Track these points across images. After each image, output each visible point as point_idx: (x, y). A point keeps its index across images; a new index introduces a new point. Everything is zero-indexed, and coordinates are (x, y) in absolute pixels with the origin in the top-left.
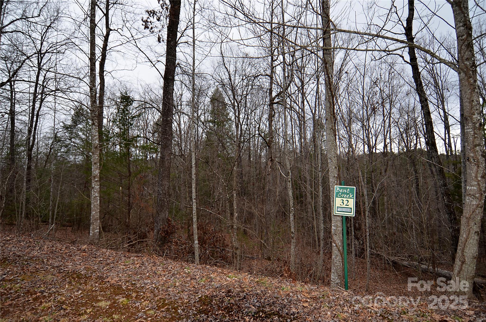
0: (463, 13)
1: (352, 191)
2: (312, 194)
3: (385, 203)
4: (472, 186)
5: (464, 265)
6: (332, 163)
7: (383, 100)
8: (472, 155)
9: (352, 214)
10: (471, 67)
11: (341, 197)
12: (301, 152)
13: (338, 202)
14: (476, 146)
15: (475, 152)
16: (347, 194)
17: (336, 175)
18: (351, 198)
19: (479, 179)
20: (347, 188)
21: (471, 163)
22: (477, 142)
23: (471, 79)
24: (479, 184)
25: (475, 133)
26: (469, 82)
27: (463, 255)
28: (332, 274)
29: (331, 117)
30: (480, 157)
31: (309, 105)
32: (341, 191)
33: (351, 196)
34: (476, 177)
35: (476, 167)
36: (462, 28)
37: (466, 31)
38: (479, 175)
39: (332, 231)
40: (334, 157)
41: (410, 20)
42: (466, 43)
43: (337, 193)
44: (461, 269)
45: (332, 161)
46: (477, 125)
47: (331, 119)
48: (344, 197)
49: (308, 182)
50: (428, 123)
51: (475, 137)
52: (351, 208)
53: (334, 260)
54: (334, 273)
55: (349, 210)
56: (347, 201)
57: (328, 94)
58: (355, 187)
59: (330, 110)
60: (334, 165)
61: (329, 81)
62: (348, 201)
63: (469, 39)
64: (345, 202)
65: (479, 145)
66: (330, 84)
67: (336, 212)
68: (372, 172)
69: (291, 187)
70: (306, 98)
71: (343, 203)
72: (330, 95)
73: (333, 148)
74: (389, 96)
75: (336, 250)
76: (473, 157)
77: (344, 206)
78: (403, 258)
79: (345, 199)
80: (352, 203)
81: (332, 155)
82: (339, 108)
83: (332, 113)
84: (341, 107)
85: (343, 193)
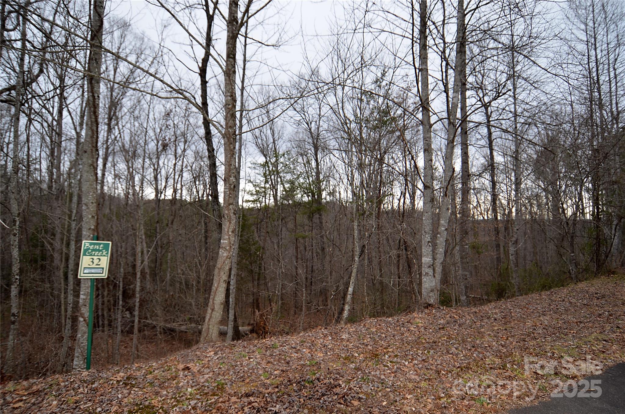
0: (231, 84)
1: (106, 247)
2: (62, 253)
3: (169, 261)
4: (224, 240)
5: (213, 313)
6: (87, 210)
7: (176, 138)
8: (226, 212)
9: (105, 275)
10: (233, 135)
11: (91, 255)
12: (50, 187)
13: (85, 261)
14: (230, 204)
15: (229, 210)
16: (99, 251)
17: (93, 227)
18: (104, 256)
19: (230, 233)
20: (100, 244)
21: (225, 219)
22: (231, 201)
23: (231, 145)
24: (229, 238)
25: (230, 193)
26: (230, 147)
27: (213, 303)
28: (76, 359)
29: (92, 150)
30: (232, 215)
31: (72, 119)
32: (91, 247)
33: (104, 254)
34: (228, 232)
35: (228, 223)
36: (229, 98)
37: (232, 101)
38: (230, 230)
39: (81, 301)
40: (92, 203)
41: (205, 61)
42: (231, 112)
43: (86, 251)
44: (211, 317)
45: (88, 208)
46: (232, 186)
47: (92, 152)
48: (94, 255)
49: (58, 236)
50: (213, 174)
51: (230, 197)
52: (103, 268)
53: (79, 340)
54: (78, 357)
55: (100, 271)
56: (98, 260)
57: (91, 118)
58: (110, 243)
59: (92, 140)
60: (91, 214)
61: (94, 102)
62: (100, 259)
63: (233, 109)
64: (96, 261)
65: (232, 204)
66: (94, 105)
67: (81, 275)
68: (158, 222)
69: (16, 243)
70: (67, 106)
71: (93, 262)
72: (93, 120)
73: (91, 190)
74: (184, 135)
75: (83, 326)
76: (227, 214)
77: (94, 266)
78: (182, 323)
79: (95, 258)
80: (105, 262)
81: (89, 200)
82: (120, 133)
83: (94, 145)
84: (122, 134)
85: (93, 250)
